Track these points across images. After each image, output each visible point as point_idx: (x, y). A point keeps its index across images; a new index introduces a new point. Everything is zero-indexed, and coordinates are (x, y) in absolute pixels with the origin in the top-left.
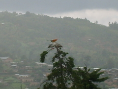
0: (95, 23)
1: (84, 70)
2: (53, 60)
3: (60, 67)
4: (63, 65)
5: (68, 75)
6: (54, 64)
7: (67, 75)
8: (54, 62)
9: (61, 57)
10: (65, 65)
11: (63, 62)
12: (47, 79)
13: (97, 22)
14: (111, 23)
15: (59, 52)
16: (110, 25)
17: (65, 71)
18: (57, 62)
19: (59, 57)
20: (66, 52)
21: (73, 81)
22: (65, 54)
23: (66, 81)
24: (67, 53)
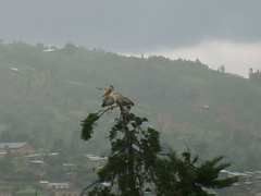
0: (218, 71)
1: (183, 159)
2: (113, 134)
3: (127, 152)
4: (134, 146)
5: (146, 169)
6: (113, 144)
7: (143, 171)
8: (114, 140)
9: (131, 128)
10: (139, 145)
11: (134, 140)
12: (97, 177)
13: (223, 68)
14: (254, 71)
15: (127, 117)
16: (252, 75)
17: (139, 161)
18: (121, 138)
19: (126, 129)
20: (142, 117)
21: (156, 184)
22: (139, 121)
23: (141, 184)
24: (145, 120)
